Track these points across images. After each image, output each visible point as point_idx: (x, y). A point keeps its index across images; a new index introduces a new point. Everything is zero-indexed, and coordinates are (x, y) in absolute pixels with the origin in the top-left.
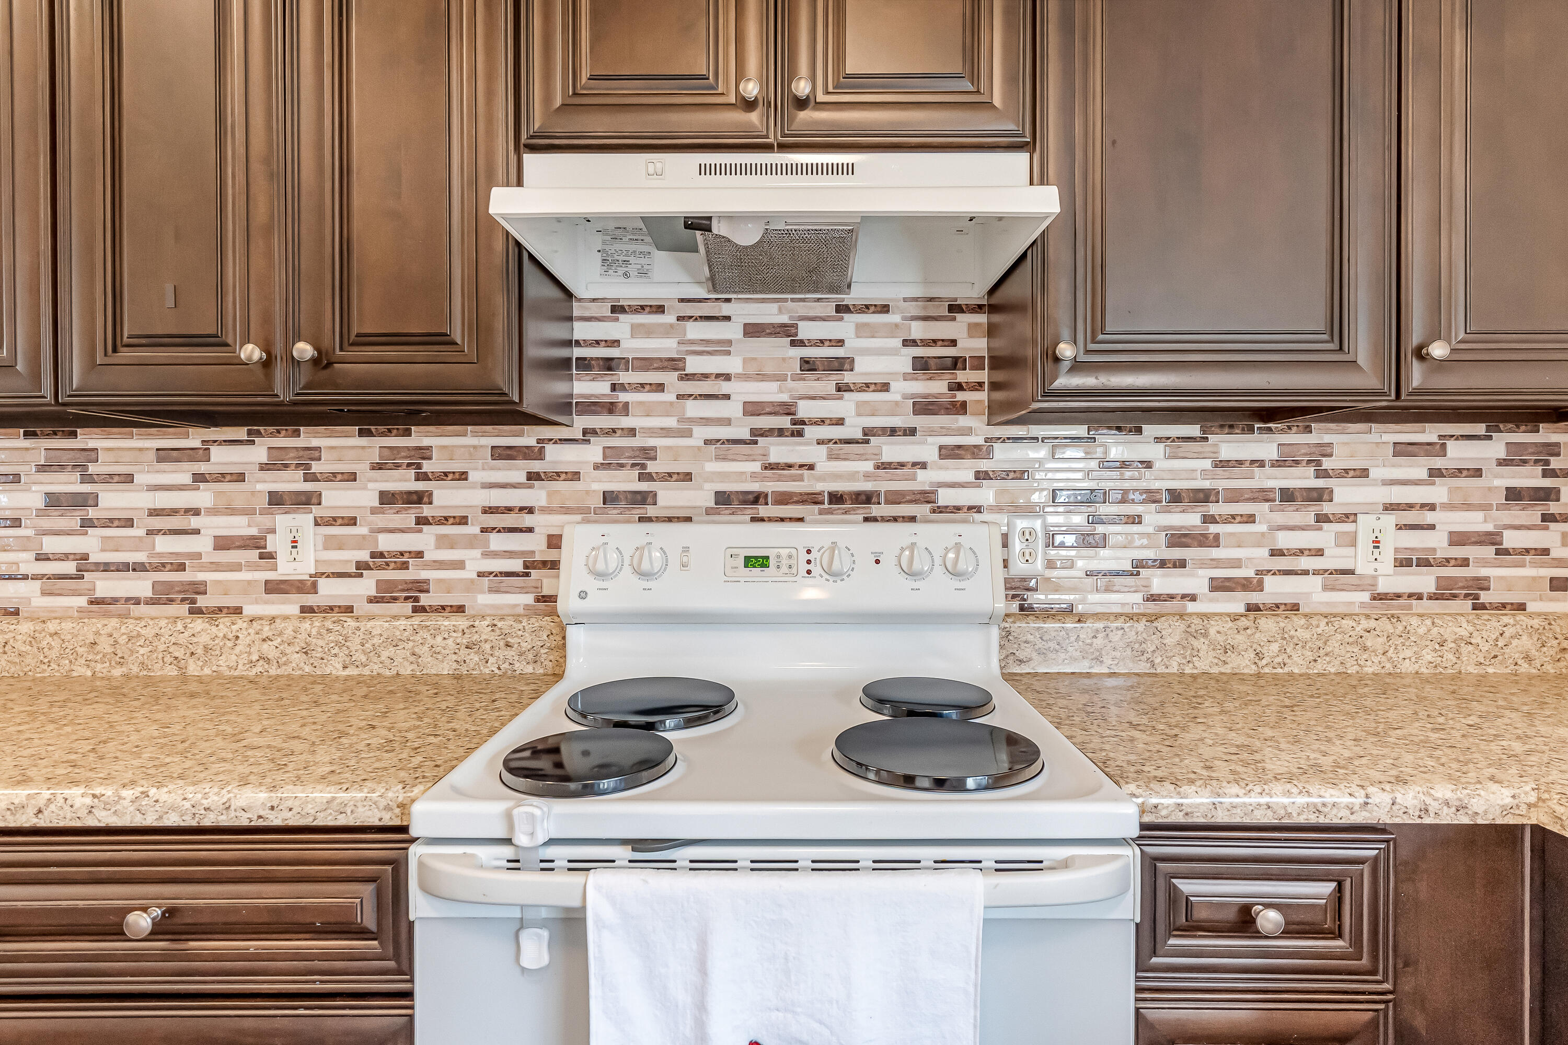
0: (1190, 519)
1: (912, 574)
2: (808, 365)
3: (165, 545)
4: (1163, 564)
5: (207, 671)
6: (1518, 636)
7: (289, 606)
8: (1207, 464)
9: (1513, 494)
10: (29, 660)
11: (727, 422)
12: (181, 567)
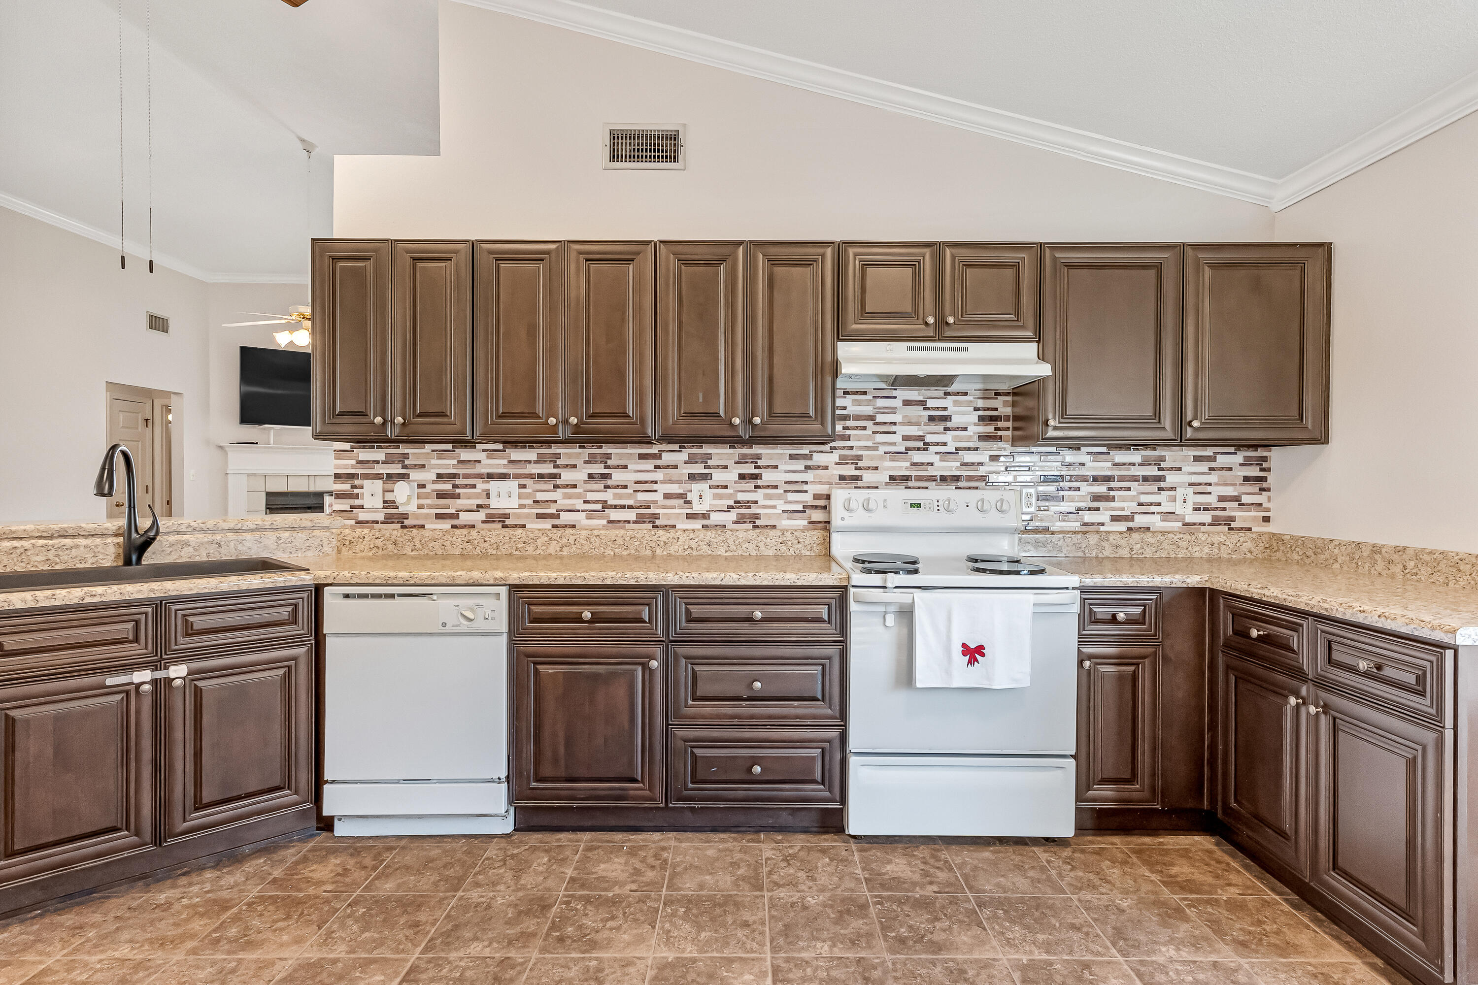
0: (1102, 489)
1: (982, 511)
2: (931, 419)
3: (642, 497)
4: (1090, 509)
5: (665, 553)
6: (1246, 542)
7: (697, 524)
8: (1110, 464)
9: (1246, 479)
10: (586, 547)
11: (894, 444)
12: (648, 507)
